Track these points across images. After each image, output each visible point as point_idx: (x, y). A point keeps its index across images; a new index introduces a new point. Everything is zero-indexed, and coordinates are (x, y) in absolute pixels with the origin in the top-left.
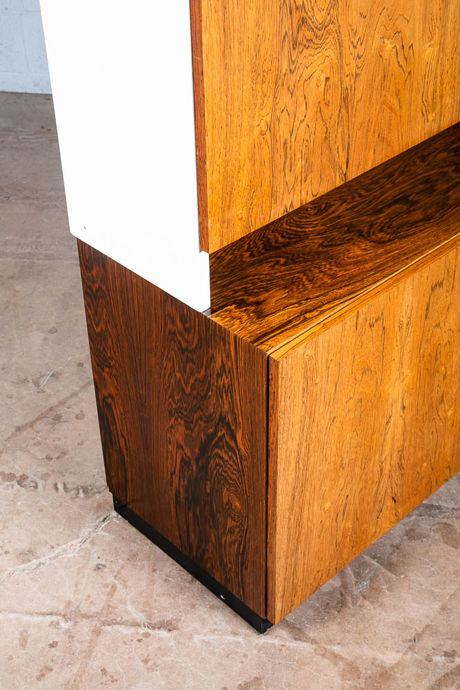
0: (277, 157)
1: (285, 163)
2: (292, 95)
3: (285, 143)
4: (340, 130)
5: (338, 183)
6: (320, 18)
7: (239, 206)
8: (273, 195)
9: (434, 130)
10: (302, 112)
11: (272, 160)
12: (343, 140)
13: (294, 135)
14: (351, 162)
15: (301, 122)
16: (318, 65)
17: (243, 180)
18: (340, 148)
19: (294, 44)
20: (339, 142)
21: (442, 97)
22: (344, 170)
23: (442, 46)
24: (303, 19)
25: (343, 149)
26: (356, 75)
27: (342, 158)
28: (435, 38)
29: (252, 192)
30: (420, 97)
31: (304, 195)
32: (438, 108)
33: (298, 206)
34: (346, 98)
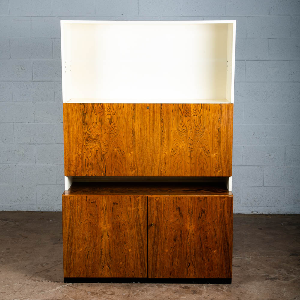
0: (83, 162)
1: (86, 164)
2: (87, 150)
3: (85, 160)
4: (102, 163)
5: (103, 175)
6: (94, 137)
7: (73, 169)
8: (82, 170)
9: (136, 175)
10: (90, 155)
11: (82, 162)
12: (103, 165)
13: (88, 159)
14: (106, 172)
15: (90, 157)
16: (94, 147)
17: (74, 163)
18: (103, 167)
19: (87, 140)
20: (102, 165)
21: (137, 167)
22: (105, 173)
23: (135, 155)
24: (89, 136)
25: (104, 168)
26: (106, 152)
27: (104, 170)
28: (132, 153)
29: (76, 167)
30: (129, 165)
31: (92, 174)
32: (136, 170)
33: (90, 176)
34: (103, 156)
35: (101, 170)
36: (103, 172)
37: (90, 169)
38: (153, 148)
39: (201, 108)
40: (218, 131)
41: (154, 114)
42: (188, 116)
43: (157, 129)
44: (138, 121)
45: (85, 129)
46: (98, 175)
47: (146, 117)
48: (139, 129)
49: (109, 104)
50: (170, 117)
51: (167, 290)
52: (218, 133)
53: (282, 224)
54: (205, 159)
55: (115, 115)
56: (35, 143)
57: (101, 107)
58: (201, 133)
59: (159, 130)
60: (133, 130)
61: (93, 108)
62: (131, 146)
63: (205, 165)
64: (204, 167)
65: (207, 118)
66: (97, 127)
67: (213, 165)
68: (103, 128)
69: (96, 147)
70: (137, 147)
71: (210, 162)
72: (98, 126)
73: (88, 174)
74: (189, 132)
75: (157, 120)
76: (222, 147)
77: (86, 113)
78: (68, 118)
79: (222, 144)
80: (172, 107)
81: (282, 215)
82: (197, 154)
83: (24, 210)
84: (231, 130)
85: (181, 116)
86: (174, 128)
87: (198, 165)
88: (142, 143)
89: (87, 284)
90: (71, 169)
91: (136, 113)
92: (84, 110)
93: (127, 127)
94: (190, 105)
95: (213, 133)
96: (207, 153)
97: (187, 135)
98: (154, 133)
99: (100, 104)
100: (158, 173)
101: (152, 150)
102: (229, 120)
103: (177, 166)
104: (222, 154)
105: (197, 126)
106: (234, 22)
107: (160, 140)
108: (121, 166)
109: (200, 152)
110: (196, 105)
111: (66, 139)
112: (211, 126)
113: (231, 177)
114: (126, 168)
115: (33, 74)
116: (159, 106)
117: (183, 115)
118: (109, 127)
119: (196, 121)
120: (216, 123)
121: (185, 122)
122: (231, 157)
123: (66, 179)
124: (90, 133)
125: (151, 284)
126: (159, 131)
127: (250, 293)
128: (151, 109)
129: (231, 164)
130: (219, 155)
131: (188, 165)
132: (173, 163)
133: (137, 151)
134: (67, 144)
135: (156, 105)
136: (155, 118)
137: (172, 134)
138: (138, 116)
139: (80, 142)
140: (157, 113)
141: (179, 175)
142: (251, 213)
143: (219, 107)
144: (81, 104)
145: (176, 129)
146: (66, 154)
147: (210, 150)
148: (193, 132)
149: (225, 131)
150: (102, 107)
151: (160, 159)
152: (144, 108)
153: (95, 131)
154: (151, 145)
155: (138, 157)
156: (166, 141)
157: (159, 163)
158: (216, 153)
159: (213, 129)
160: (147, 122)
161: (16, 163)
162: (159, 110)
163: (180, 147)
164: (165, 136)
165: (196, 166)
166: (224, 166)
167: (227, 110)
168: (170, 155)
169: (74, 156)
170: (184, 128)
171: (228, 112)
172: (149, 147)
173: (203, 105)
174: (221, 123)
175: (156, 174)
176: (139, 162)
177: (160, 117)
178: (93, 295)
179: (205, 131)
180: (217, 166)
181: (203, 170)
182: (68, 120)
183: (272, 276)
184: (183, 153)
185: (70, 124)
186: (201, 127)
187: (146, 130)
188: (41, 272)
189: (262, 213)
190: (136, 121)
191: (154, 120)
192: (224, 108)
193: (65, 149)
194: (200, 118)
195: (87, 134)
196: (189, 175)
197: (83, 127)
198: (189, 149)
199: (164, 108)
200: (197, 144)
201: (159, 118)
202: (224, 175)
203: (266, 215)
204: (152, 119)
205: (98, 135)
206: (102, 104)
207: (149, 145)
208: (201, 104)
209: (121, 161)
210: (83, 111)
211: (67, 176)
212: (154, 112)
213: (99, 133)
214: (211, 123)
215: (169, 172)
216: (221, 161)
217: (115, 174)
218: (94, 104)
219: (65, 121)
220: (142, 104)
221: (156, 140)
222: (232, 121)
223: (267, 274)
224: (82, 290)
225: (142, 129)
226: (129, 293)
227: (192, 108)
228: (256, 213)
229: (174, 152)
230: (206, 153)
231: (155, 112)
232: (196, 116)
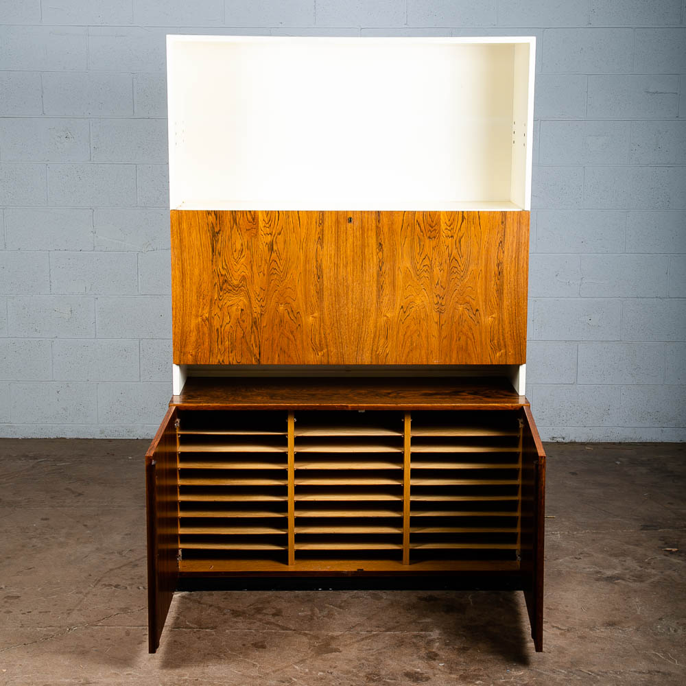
0: (213, 335)
1: (218, 339)
2: (221, 309)
3: (217, 330)
4: (253, 336)
5: (254, 362)
6: (235, 283)
7: (190, 349)
8: (211, 351)
9: (325, 361)
10: (227, 319)
11: (210, 335)
12: (255, 342)
13: (223, 328)
14: (262, 354)
15: (227, 324)
16: (236, 302)
17: (193, 338)
18: (254, 345)
19: (221, 289)
20: (253, 342)
21: (327, 345)
22: (258, 357)
23: (322, 320)
24: (226, 281)
25: (256, 346)
26: (261, 314)
27: (256, 351)
28: (316, 314)
29: (198, 345)
30: (309, 339)
31: (231, 359)
32: (325, 351)
33: (228, 363)
34: (255, 323)
35: (251, 352)
36: (255, 355)
37: (227, 350)
38: (361, 305)
39: (463, 221)
40: (496, 268)
41: (363, 234)
42: (435, 238)
43: (370, 265)
44: (329, 249)
45: (217, 266)
46: (244, 361)
47: (346, 240)
48: (332, 265)
49: (267, 213)
50: (398, 240)
51: (392, 604)
52: (497, 273)
53: (618, 463)
54: (471, 329)
55: (279, 237)
56: (95, 294)
57: (252, 218)
58: (462, 274)
59: (373, 268)
60: (319, 268)
61: (235, 220)
62: (314, 300)
63: (471, 340)
64: (467, 344)
65: (475, 243)
66: (242, 260)
67: (486, 339)
68: (255, 263)
69: (241, 303)
70: (326, 303)
71: (481, 334)
72: (244, 258)
73: (223, 361)
74: (436, 269)
75: (368, 246)
76: (506, 303)
77: (220, 230)
78: (181, 241)
79: (505, 295)
80: (401, 218)
81: (614, 443)
82: (453, 317)
83: (72, 437)
84: (525, 266)
85: (419, 238)
86: (405, 263)
87: (455, 340)
88: (338, 295)
89: (220, 592)
90: (187, 350)
91: (326, 232)
92: (215, 225)
93: (307, 261)
94: (439, 215)
95: (486, 272)
96: (475, 315)
97: (431, 278)
98: (363, 273)
99: (250, 211)
100: (372, 358)
101: (359, 309)
102: (521, 246)
103: (412, 344)
104: (506, 316)
105: (454, 258)
106: (532, 41)
107: (375, 288)
108: (292, 342)
109: (460, 313)
110: (452, 215)
111: (176, 285)
112: (482, 258)
113: (524, 365)
114: (303, 347)
115: (92, 148)
116: (374, 216)
117: (425, 235)
118: (268, 261)
119: (452, 248)
120: (494, 251)
121: (427, 250)
122: (525, 323)
123: (176, 371)
124: (228, 272)
125: (356, 591)
126: (373, 270)
127: (566, 609)
128: (357, 223)
129: (525, 339)
130: (500, 320)
131: (434, 342)
132: (402, 337)
133: (326, 312)
134: (178, 297)
135: (368, 214)
136: (366, 242)
137: (400, 277)
138: (329, 236)
139: (205, 293)
140: (370, 232)
141: (415, 362)
142: (550, 441)
143: (499, 218)
144: (209, 213)
145: (408, 265)
146: (176, 317)
147: (481, 307)
148: (446, 271)
149: (513, 268)
150: (254, 219)
151: (376, 327)
152: (342, 220)
153: (239, 269)
154: (356, 298)
155: (328, 323)
156: (387, 290)
157: (372, 335)
158: (494, 316)
159: (486, 265)
160: (349, 250)
161: (54, 336)
162: (374, 225)
163: (418, 302)
164: (387, 280)
165: (451, 342)
166: (509, 342)
167: (516, 224)
168: (396, 319)
169: (194, 322)
170: (427, 262)
171: (519, 228)
172: (352, 303)
173: (465, 216)
174: (504, 252)
175: (366, 359)
176: (331, 334)
177: (375, 239)
178: (235, 617)
179: (470, 268)
180: (496, 341)
181: (466, 350)
182: (180, 245)
183: (609, 573)
184: (423, 316)
185: (185, 255)
186: (463, 260)
187: (346, 266)
188: (119, 568)
189: (573, 441)
190: (325, 248)
191: (363, 246)
192: (509, 221)
193: (174, 306)
194: (460, 242)
195: (222, 275)
196: (435, 362)
197: (212, 261)
198: (436, 307)
199: (385, 220)
200: (454, 295)
201: (372, 241)
202: (510, 362)
203: (582, 444)
204: (359, 243)
205: (244, 278)
206: (252, 213)
207: (352, 298)
208: (463, 212)
209: (292, 332)
210: (214, 228)
211: (177, 365)
212: (362, 228)
213: (247, 273)
214: (484, 252)
215: (393, 355)
216: (503, 332)
217: (279, 360)
218: (235, 211)
219: (174, 248)
220: (337, 212)
221: (367, 288)
222: (528, 247)
223: (598, 569)
224: (211, 606)
225: (337, 265)
226: (312, 610)
227: (443, 219)
228: (560, 440)
229: (405, 312)
230: (472, 316)
231: (366, 230)
232: (452, 237)
